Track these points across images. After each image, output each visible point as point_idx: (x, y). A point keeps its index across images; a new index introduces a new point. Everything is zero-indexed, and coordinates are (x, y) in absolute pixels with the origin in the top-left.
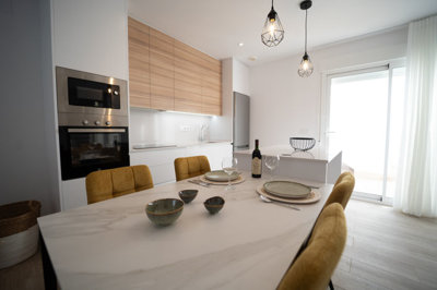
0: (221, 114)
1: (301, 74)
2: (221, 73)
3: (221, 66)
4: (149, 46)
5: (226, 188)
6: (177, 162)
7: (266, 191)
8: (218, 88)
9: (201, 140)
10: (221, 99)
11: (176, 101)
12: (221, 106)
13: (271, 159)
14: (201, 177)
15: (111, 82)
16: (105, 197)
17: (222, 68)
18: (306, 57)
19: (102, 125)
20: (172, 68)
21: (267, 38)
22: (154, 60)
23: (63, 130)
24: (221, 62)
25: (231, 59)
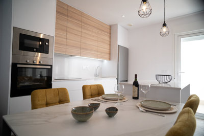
0: (110, 59)
1: (162, 34)
2: (110, 34)
3: (110, 29)
4: (67, 16)
5: (116, 104)
6: (84, 88)
7: (142, 106)
8: (108, 43)
9: (96, 76)
10: (110, 50)
11: (82, 50)
12: (110, 54)
13: (145, 87)
14: (100, 98)
15: (41, 36)
16: (42, 106)
17: (111, 30)
18: (164, 25)
19: (38, 63)
20: (80, 30)
21: (141, 13)
22: (69, 25)
23: (14, 65)
24: (110, 26)
25: (117, 25)
